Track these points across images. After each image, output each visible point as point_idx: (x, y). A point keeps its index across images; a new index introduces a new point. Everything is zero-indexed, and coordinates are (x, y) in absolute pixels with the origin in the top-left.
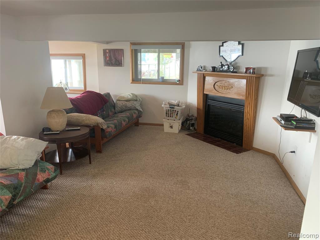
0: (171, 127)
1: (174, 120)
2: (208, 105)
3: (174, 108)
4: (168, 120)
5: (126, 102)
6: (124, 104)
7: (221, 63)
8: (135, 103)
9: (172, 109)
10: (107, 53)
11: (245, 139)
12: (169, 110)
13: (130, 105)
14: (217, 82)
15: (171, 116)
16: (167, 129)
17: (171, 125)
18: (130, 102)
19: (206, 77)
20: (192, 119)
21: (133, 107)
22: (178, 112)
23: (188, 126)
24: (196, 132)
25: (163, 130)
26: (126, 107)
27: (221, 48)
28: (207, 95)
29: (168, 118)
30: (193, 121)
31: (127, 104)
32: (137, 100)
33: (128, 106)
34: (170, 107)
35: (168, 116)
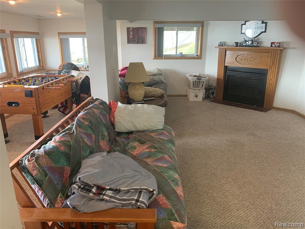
0: (196, 96)
1: (200, 90)
2: (228, 75)
3: (201, 79)
4: (194, 90)
5: (153, 77)
6: (152, 78)
7: (244, 39)
8: (161, 76)
9: (199, 80)
10: (131, 31)
11: (267, 101)
12: (196, 81)
13: (158, 79)
14: (239, 55)
15: (198, 86)
16: (192, 98)
17: (196, 95)
18: (156, 76)
19: (227, 51)
20: (212, 89)
21: (160, 80)
22: (203, 82)
23: (207, 95)
24: (214, 99)
25: (188, 99)
26: (154, 81)
27: (243, 26)
28: (227, 66)
29: (194, 89)
30: (213, 90)
31: (155, 78)
32: (161, 74)
33: (156, 80)
34: (197, 79)
35: (195, 87)
